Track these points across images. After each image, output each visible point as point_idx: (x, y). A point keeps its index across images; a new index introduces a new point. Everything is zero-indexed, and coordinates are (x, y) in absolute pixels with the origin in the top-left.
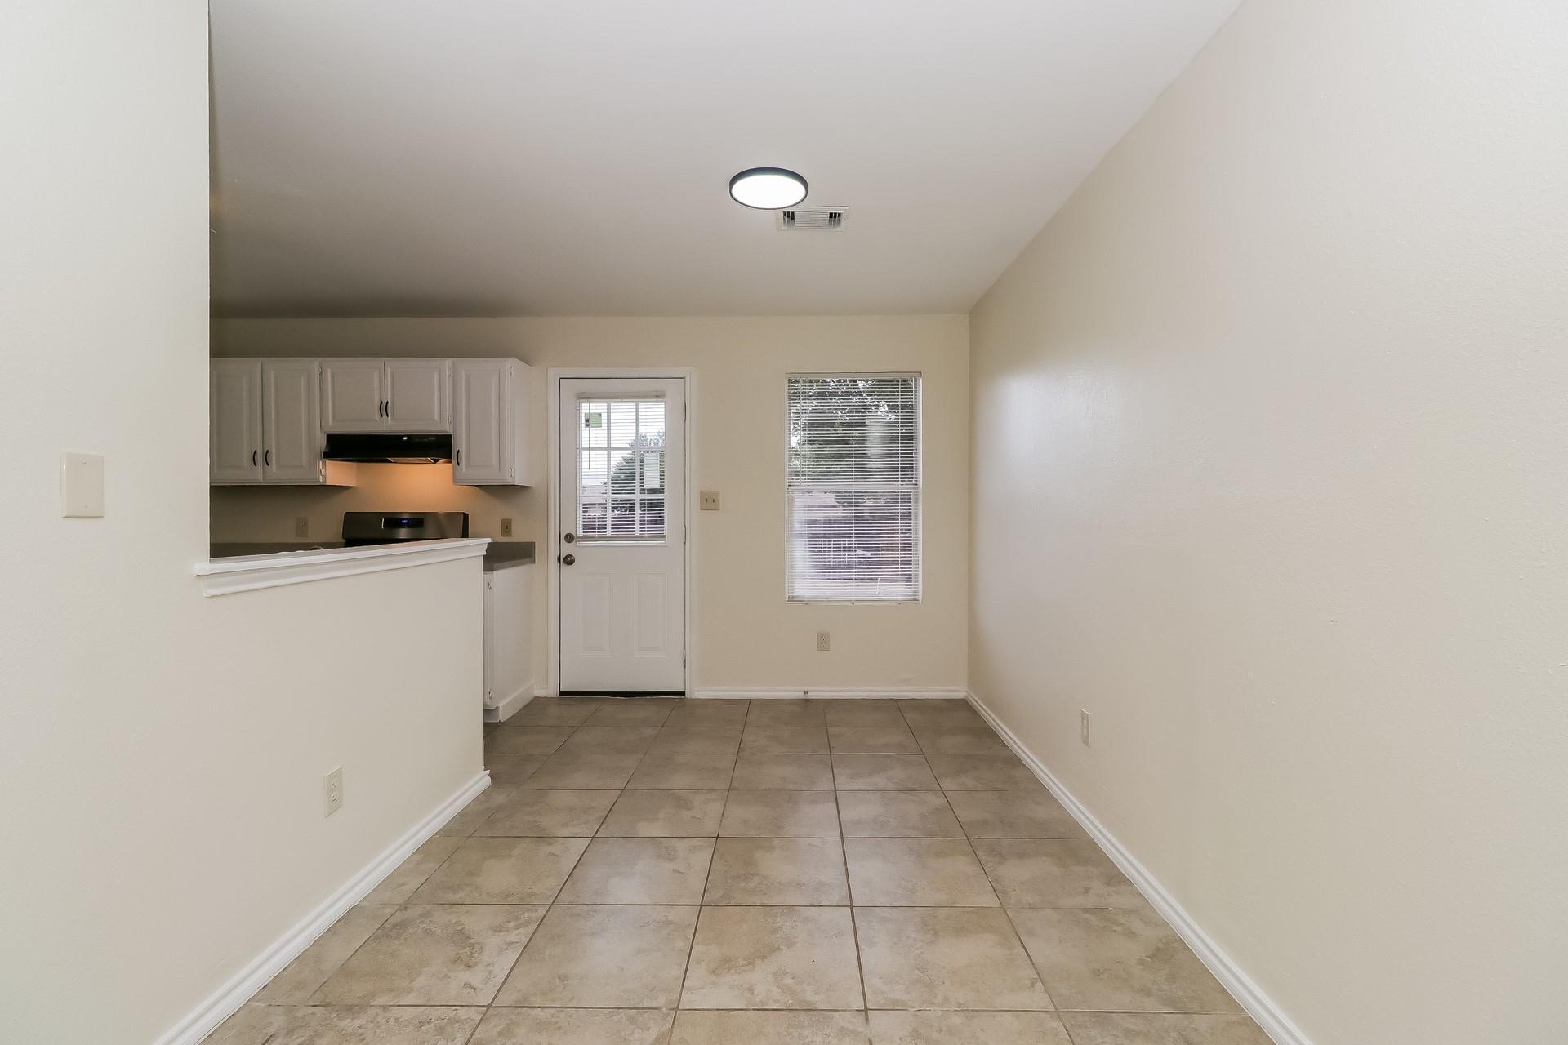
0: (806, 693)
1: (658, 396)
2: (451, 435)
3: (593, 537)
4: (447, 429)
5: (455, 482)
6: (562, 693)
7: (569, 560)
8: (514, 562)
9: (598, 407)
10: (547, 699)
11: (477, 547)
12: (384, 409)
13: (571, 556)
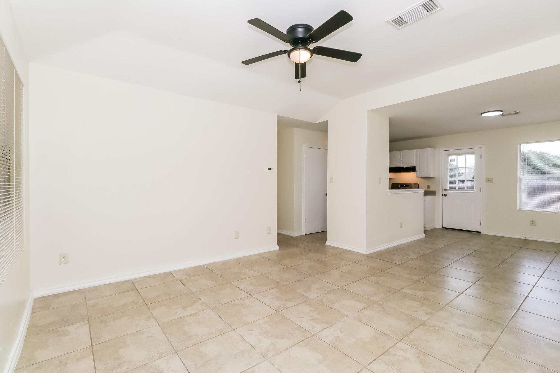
0: (526, 237)
1: (472, 153)
2: (415, 167)
3: (452, 190)
4: (414, 165)
5: (416, 177)
6: (443, 228)
7: (445, 195)
8: (430, 195)
9: (454, 157)
10: (439, 229)
11: (421, 191)
12: (401, 162)
13: (446, 194)
